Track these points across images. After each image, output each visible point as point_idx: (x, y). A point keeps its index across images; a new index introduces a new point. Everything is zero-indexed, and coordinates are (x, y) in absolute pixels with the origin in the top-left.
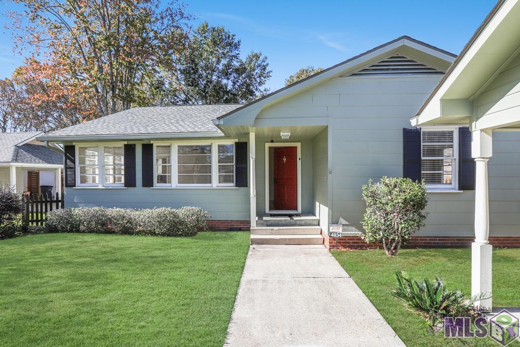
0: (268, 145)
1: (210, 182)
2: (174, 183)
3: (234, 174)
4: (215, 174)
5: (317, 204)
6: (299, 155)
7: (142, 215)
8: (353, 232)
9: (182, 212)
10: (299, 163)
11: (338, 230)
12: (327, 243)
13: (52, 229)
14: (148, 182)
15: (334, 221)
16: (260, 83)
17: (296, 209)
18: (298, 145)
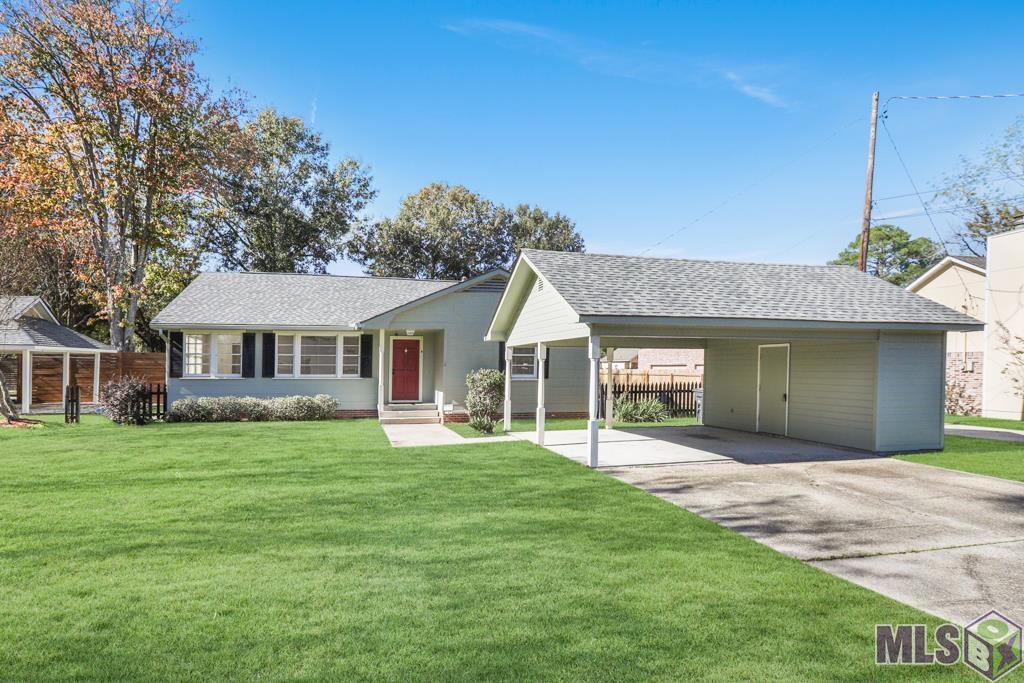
0: (392, 338)
1: (334, 373)
2: (297, 374)
3: (359, 366)
4: (340, 365)
5: (436, 392)
6: (421, 348)
7: (277, 403)
8: (461, 411)
9: (317, 399)
10: (421, 355)
11: (449, 408)
12: (442, 422)
13: (177, 418)
14: (268, 371)
15: (447, 402)
16: (359, 206)
17: (418, 399)
18: (421, 339)
